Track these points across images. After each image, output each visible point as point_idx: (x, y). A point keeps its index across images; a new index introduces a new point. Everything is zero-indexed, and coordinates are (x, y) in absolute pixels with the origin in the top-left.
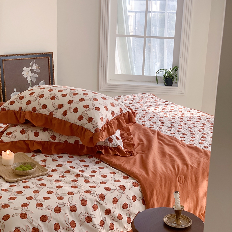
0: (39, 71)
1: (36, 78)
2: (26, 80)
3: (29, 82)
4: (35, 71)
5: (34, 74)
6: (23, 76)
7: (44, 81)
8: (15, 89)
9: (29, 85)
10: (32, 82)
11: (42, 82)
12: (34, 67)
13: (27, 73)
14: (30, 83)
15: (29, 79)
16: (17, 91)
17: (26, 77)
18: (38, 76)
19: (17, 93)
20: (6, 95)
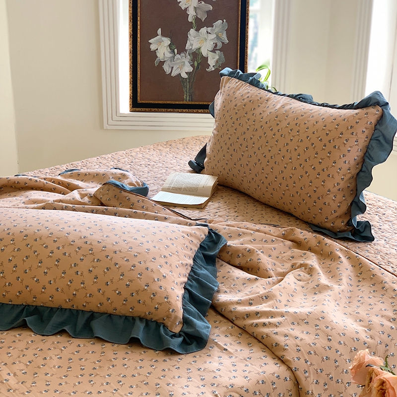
1: (208, 12)
2: (184, 13)
3: (190, 19)
5: (203, 3)
6: (180, 5)
7: (225, 20)
8: (160, 30)
9: (190, 26)
10: (197, 19)
11: (220, 21)
14: (194, 22)
15: (191, 13)
16: (163, 35)
17: (186, 9)
18: (212, 8)
19: (164, 39)
20: (139, 39)
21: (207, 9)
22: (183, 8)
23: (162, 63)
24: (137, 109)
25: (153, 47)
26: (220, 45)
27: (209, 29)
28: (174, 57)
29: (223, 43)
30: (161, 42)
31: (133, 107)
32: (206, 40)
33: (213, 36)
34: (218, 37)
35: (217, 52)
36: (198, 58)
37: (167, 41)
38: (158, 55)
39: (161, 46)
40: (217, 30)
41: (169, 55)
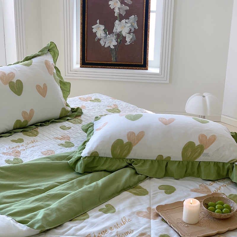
0: (130, 2)
1: (126, 11)
3: (116, 15)
4: (126, 2)
5: (123, 5)
6: (110, 6)
7: (136, 16)
8: (98, 20)
9: (116, 18)
10: (120, 15)
11: (133, 16)
13: (115, 4)
14: (118, 16)
15: (117, 11)
16: (100, 23)
17: (114, 9)
18: (128, 8)
19: (101, 26)
20: (86, 26)
21: (126, 9)
22: (112, 8)
23: (100, 40)
24: (85, 66)
25: (94, 31)
26: (133, 30)
27: (127, 21)
28: (106, 37)
29: (135, 29)
30: (99, 27)
31: (82, 65)
32: (125, 26)
33: (129, 25)
34: (132, 25)
35: (132, 34)
36: (120, 37)
38: (97, 35)
39: (99, 30)
40: (131, 21)
41: (103, 35)
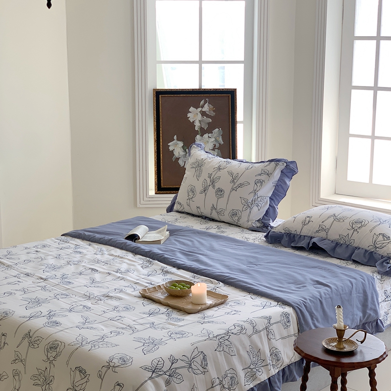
0: (213, 114)
1: (209, 124)
2: (192, 124)
3: (196, 129)
4: (208, 113)
5: (205, 117)
6: (189, 119)
7: (220, 129)
8: (176, 136)
9: (197, 133)
10: (201, 128)
11: (217, 129)
12: (206, 108)
13: (194, 116)
14: (199, 130)
15: (197, 124)
16: (178, 140)
18: (211, 120)
19: (179, 142)
20: (161, 143)
21: (209, 122)
22: (191, 121)
23: (178, 159)
24: (161, 192)
25: (171, 148)
26: (217, 145)
27: (210, 135)
28: (186, 155)
29: (220, 144)
30: (176, 144)
31: (158, 191)
32: (208, 142)
33: (213, 139)
34: (216, 140)
35: (216, 150)
37: (181, 144)
38: (175, 153)
39: (176, 147)
40: (215, 135)
41: (182, 153)
